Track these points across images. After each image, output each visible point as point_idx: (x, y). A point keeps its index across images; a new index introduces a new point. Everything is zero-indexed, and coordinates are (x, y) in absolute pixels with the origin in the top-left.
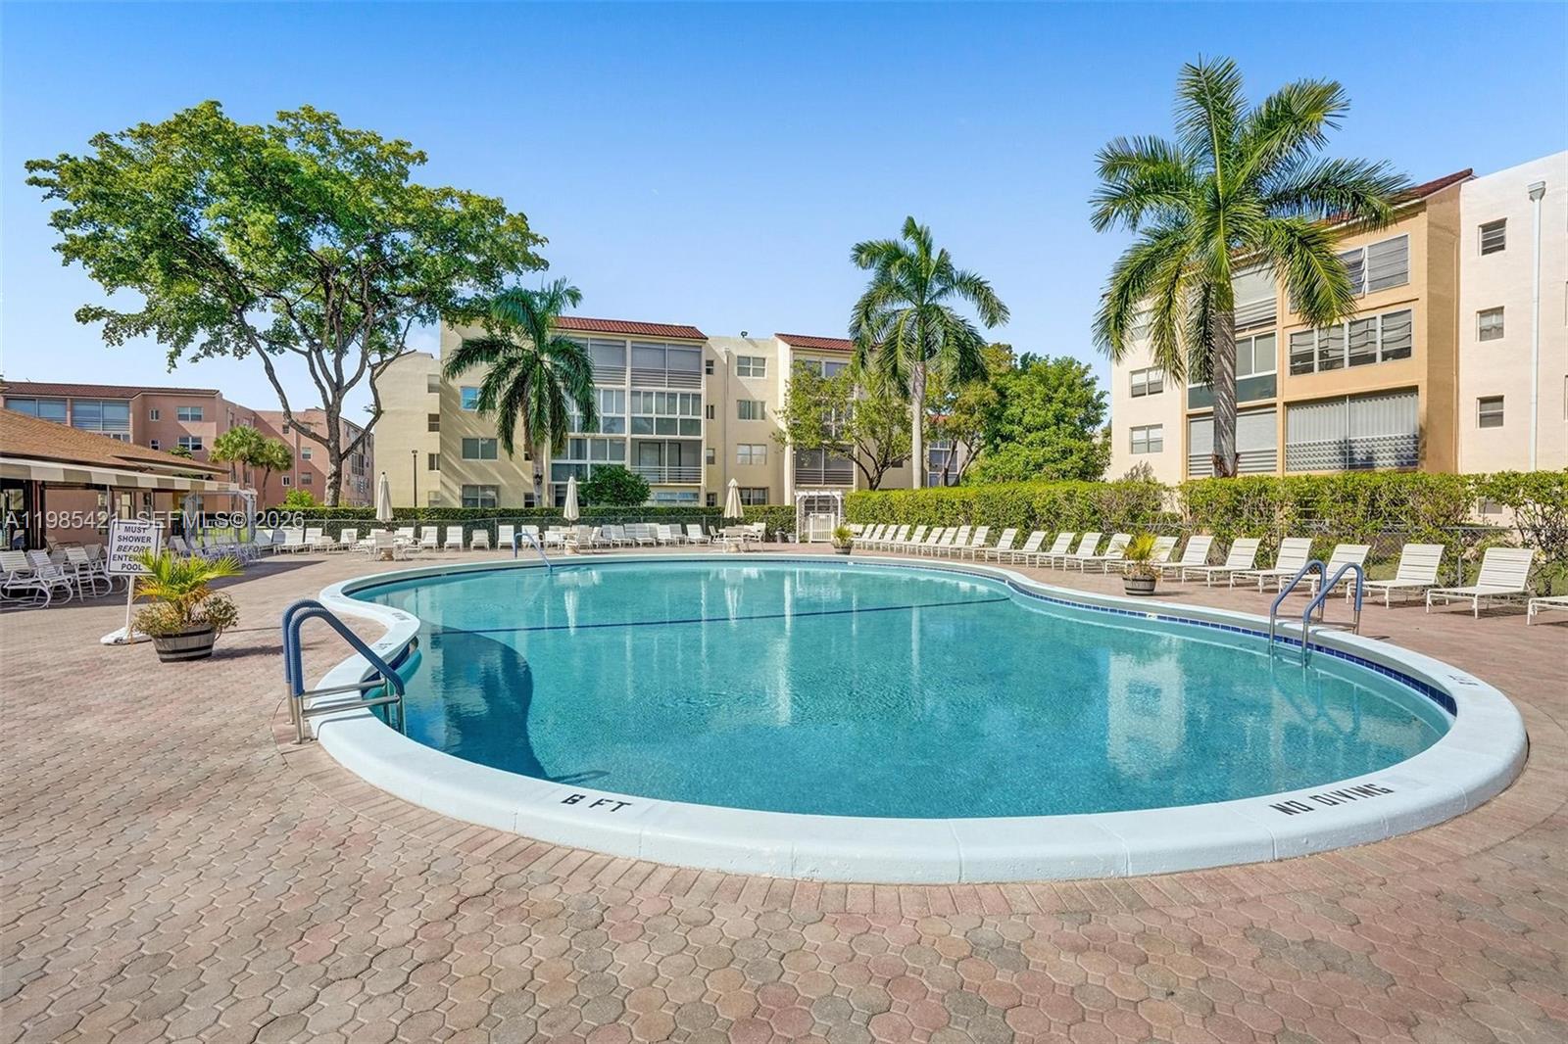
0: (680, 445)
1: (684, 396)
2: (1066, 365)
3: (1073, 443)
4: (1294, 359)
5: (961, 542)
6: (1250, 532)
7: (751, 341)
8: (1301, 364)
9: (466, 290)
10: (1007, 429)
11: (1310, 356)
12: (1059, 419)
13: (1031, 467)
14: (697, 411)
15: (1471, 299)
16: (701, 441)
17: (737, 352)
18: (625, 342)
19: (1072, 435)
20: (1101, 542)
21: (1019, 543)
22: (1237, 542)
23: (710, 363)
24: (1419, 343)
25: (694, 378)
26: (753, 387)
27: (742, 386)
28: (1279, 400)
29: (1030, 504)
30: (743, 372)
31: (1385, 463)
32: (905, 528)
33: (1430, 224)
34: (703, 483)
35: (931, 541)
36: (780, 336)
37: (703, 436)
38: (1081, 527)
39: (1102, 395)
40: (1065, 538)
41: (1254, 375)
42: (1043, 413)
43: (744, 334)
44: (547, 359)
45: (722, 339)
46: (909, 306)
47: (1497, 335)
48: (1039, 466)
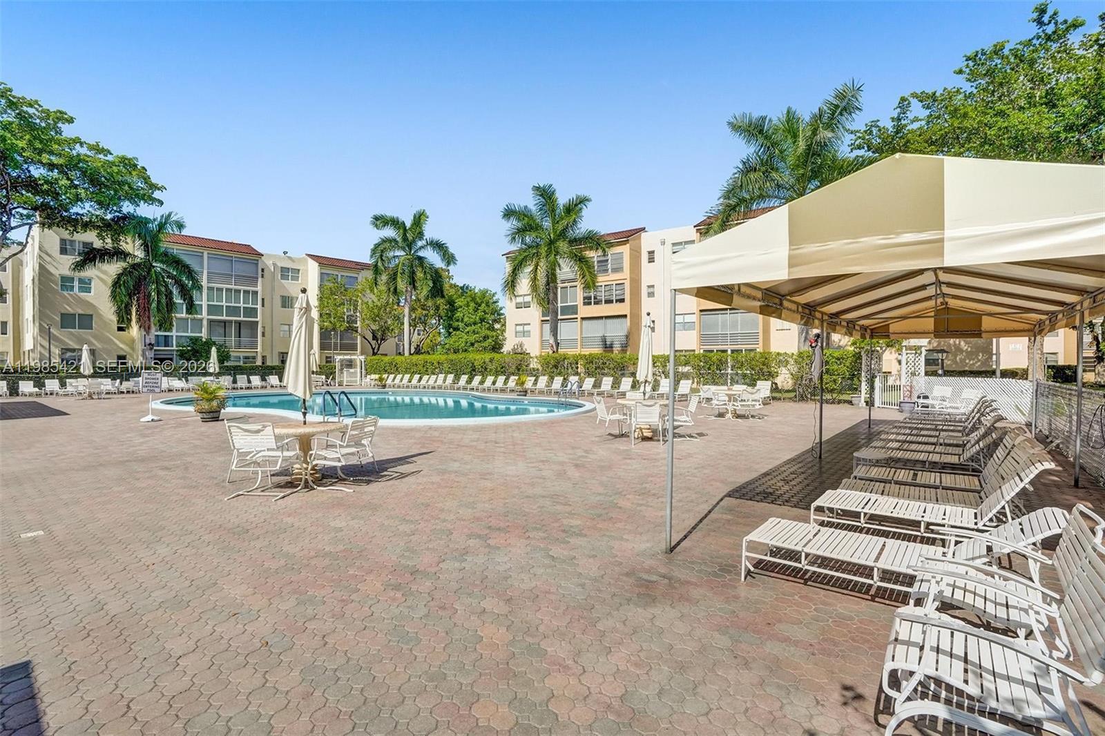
0: (240, 324)
1: (246, 292)
2: (484, 293)
3: (488, 333)
4: (585, 298)
5: (440, 382)
6: (560, 374)
7: (290, 258)
8: (587, 301)
9: (85, 209)
10: (455, 324)
11: (590, 298)
12: (482, 320)
13: (468, 344)
14: (255, 302)
15: (646, 281)
16: (257, 322)
17: (280, 264)
18: (202, 253)
19: (488, 329)
20: (506, 379)
21: (470, 381)
22: (556, 378)
23: (263, 270)
24: (627, 297)
25: (254, 280)
26: (292, 287)
27: (284, 286)
28: (579, 316)
29: (473, 364)
30: (284, 277)
31: (617, 348)
32: (407, 376)
33: (631, 249)
34: (259, 349)
35: (423, 382)
36: (309, 255)
37: (259, 319)
38: (497, 374)
39: (501, 309)
40: (490, 379)
41: (569, 304)
42: (474, 317)
43: (285, 253)
44: (158, 266)
45: (270, 256)
46: (402, 253)
47: (654, 296)
48: (472, 344)
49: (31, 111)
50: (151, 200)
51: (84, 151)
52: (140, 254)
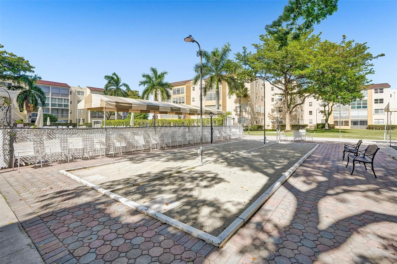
0: (62, 110)
1: (65, 99)
7: (81, 88)
11: (175, 101)
14: (68, 103)
15: (192, 96)
17: (77, 90)
18: (49, 87)
23: (71, 92)
24: (185, 101)
25: (67, 95)
26: (81, 97)
27: (79, 97)
30: (79, 94)
33: (186, 87)
34: (69, 118)
36: (87, 87)
37: (69, 108)
43: (79, 86)
44: (33, 91)
45: (74, 87)
47: (194, 101)
50: (30, 71)
51: (8, 55)
52: (27, 88)
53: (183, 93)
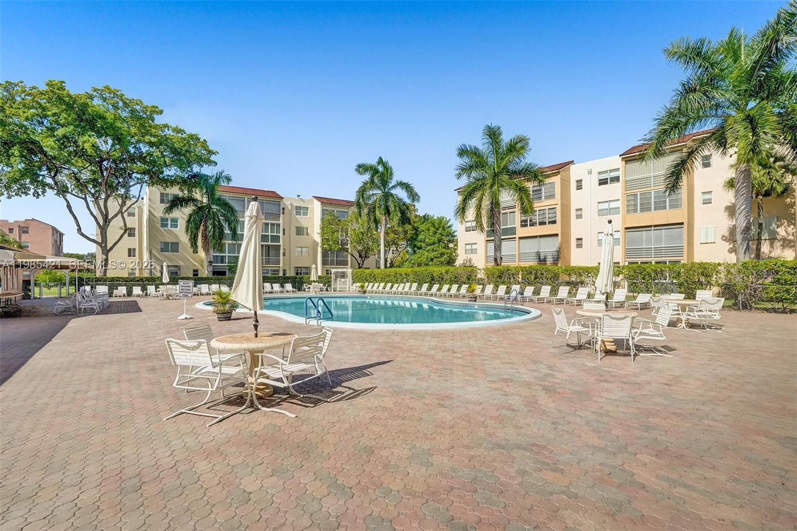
0: (269, 247)
1: (272, 225)
2: (441, 220)
3: (444, 250)
4: (522, 221)
5: (406, 289)
6: (503, 283)
7: (301, 199)
8: (524, 224)
9: (171, 172)
10: (419, 244)
11: (526, 221)
12: (439, 241)
13: (429, 260)
14: (278, 232)
15: (574, 206)
16: (280, 245)
17: (295, 204)
18: (244, 198)
19: (444, 247)
20: (459, 287)
21: (429, 289)
22: (500, 287)
23: (283, 209)
24: (558, 219)
25: (277, 216)
26: (303, 221)
27: (298, 220)
28: (517, 236)
29: (432, 275)
30: (298, 213)
31: (550, 260)
32: (382, 285)
33: (561, 179)
34: (281, 265)
35: (394, 289)
36: (315, 198)
37: (281, 243)
38: (451, 283)
39: (454, 232)
40: (446, 287)
41: (508, 226)
42: (433, 238)
43: (298, 196)
44: (215, 207)
45: (289, 199)
46: (379, 192)
47: (581, 218)
48: (432, 260)
49: (138, 107)
50: (210, 162)
51: (171, 132)
52: (205, 200)
53: (552, 196)
